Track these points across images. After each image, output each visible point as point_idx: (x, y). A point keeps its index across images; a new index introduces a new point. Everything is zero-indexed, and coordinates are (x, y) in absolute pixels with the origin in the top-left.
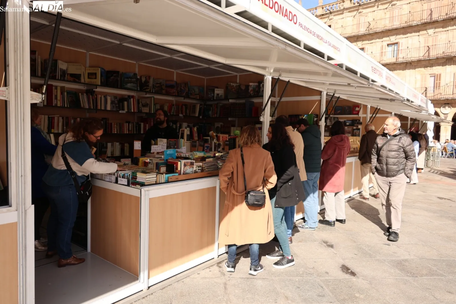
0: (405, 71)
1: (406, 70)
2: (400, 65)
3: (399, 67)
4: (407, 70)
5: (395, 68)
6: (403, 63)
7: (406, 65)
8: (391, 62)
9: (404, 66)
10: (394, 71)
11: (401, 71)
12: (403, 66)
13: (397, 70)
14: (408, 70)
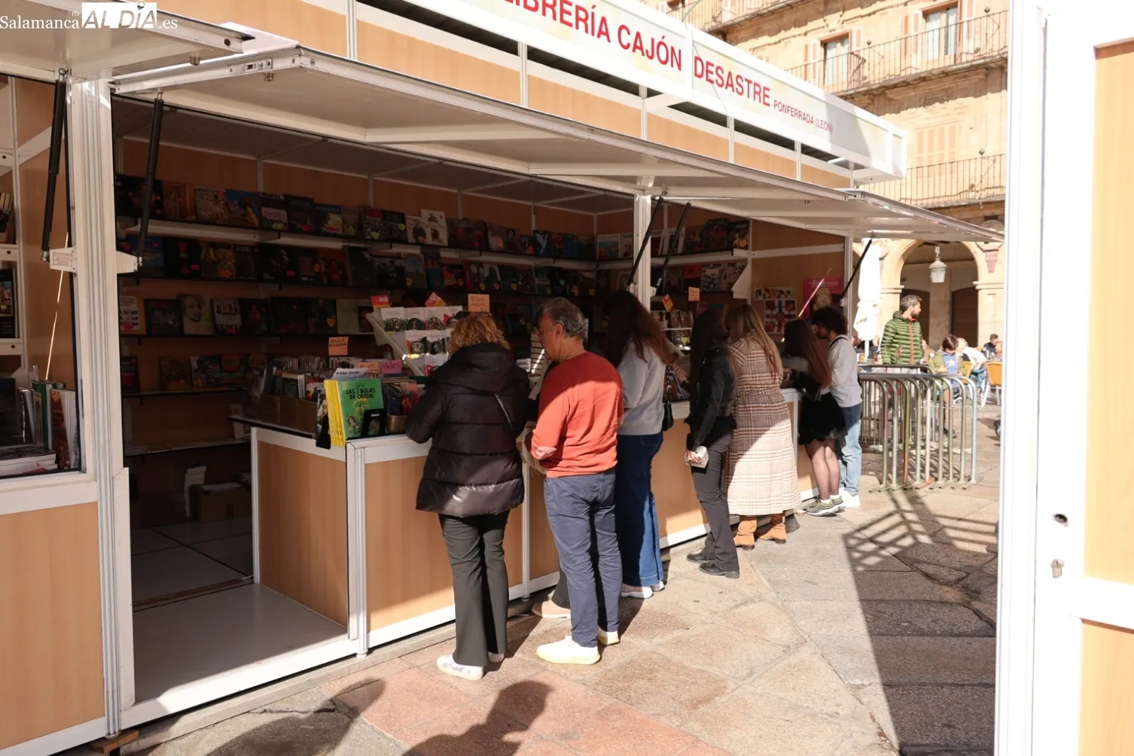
0: (983, 97)
1: (985, 94)
2: (966, 77)
3: (962, 83)
4: (989, 95)
5: (949, 92)
6: (973, 69)
7: (987, 75)
8: (933, 70)
9: (980, 79)
10: (946, 102)
11: (970, 101)
12: (976, 78)
13: (955, 99)
14: (993, 92)
